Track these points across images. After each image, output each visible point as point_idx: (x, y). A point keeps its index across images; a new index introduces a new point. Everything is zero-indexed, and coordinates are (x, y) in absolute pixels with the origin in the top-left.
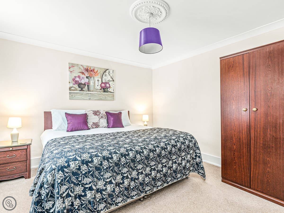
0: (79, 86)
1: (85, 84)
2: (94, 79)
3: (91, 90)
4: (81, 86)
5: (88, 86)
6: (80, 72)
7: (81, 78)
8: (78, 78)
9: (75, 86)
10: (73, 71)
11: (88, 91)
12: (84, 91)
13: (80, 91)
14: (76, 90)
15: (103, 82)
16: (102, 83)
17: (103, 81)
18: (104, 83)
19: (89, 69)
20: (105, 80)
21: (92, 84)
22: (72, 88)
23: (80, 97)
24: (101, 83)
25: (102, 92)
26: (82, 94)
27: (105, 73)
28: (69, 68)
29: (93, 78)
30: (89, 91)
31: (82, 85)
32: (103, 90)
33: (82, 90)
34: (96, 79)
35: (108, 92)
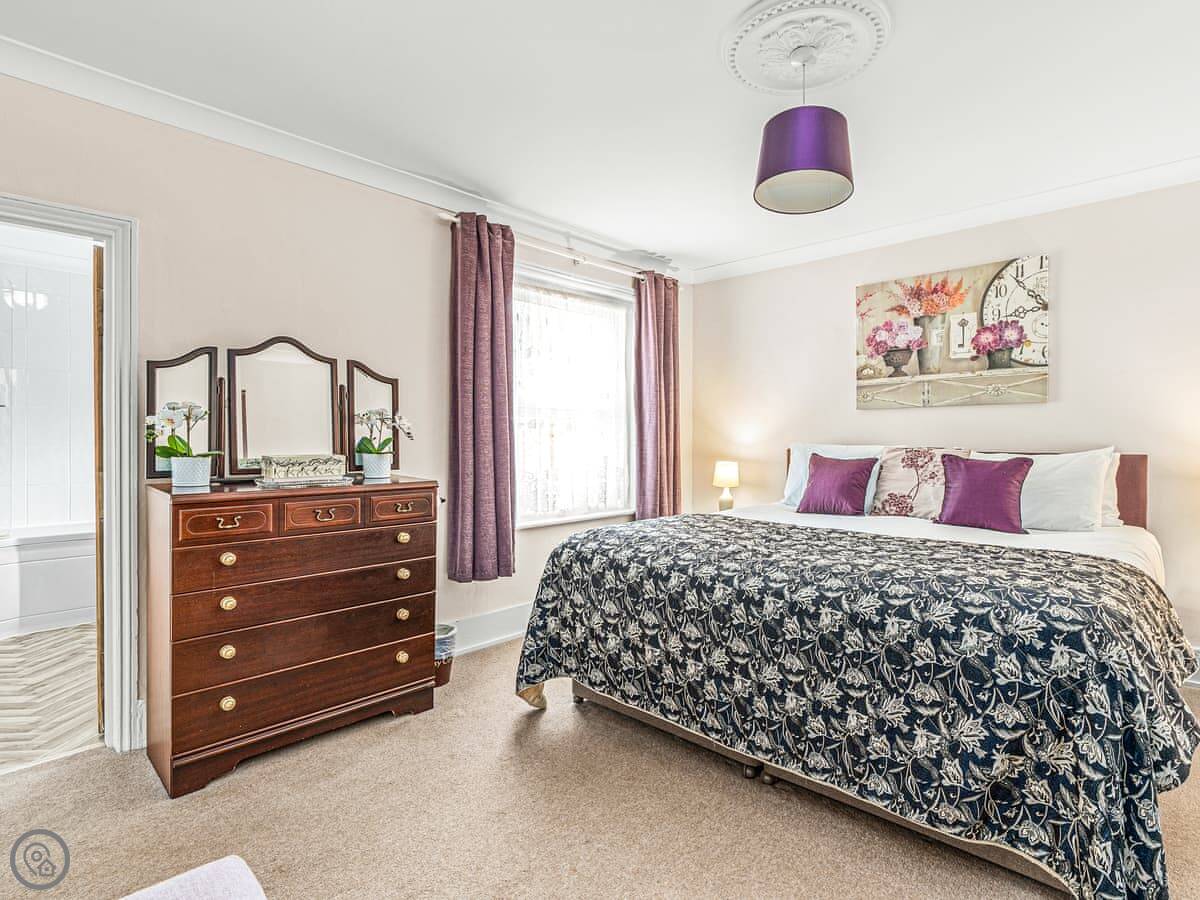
0: (888, 358)
1: (908, 350)
2: (943, 322)
3: (931, 367)
4: (894, 358)
5: (920, 352)
6: (893, 309)
7: (895, 327)
8: (886, 330)
9: (873, 362)
10: (870, 310)
11: (922, 373)
12: (906, 375)
13: (890, 376)
14: (877, 374)
15: (988, 322)
16: (983, 328)
17: (985, 323)
18: (990, 329)
19: (924, 286)
20: (996, 312)
21: (935, 341)
22: (865, 372)
23: (889, 398)
24: (978, 331)
25: (982, 369)
26: (899, 388)
27: (996, 282)
28: (858, 305)
29: (940, 318)
30: (924, 374)
31: (898, 354)
32: (985, 359)
33: (897, 372)
34: (954, 319)
35: (1010, 367)
